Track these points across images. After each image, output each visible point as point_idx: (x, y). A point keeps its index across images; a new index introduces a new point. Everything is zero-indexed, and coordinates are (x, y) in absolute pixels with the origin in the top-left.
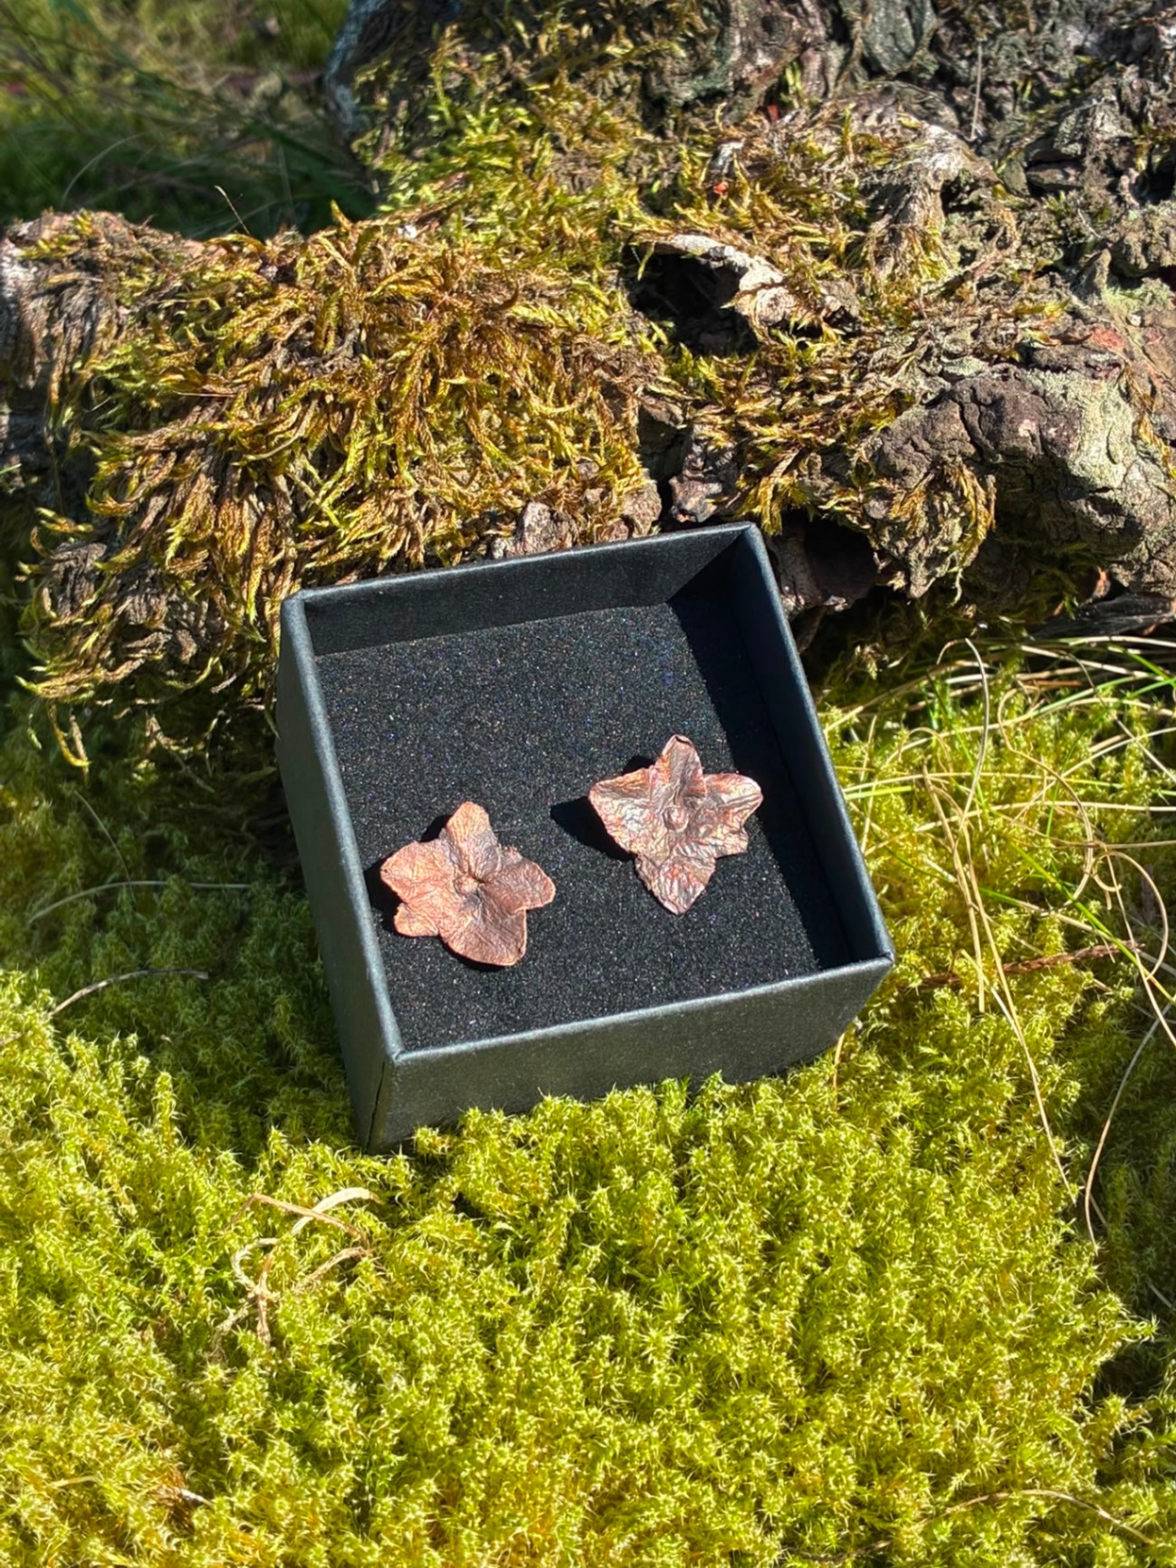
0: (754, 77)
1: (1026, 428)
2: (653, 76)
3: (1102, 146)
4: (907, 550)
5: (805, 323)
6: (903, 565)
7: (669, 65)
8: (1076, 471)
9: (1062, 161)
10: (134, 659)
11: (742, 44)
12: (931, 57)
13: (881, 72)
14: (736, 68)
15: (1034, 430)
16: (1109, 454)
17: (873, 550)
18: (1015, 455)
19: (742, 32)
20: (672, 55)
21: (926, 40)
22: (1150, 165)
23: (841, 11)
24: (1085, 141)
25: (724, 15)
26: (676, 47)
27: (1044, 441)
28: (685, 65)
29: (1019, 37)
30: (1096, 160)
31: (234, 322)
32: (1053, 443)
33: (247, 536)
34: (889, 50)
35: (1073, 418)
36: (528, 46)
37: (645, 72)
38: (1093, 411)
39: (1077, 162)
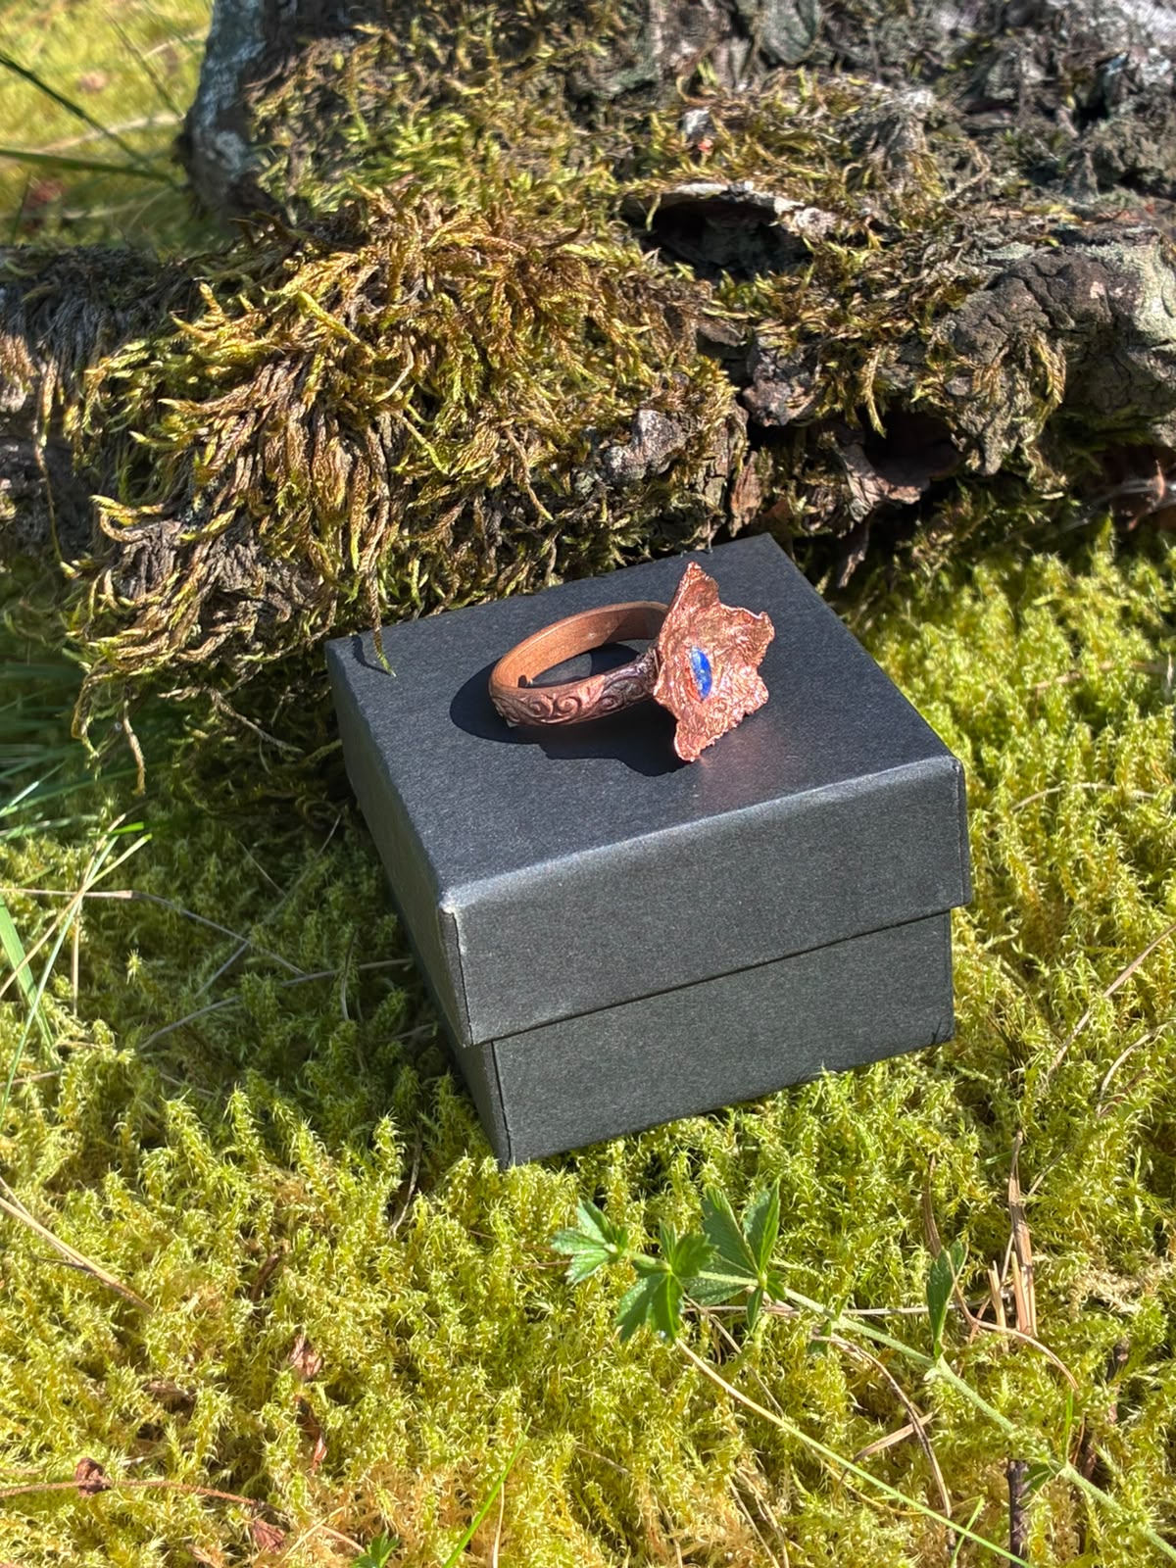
0: (681, 66)
1: (1096, 290)
2: (577, 75)
3: (1029, 90)
4: (986, 426)
5: (852, 232)
6: (978, 443)
7: (593, 64)
8: (1141, 327)
9: (995, 106)
10: (218, 634)
11: (663, 38)
12: (825, 45)
13: (780, 63)
14: (661, 59)
15: (1102, 292)
16: (1167, 310)
17: (951, 431)
18: (1085, 318)
19: (662, 25)
20: (592, 53)
21: (819, 30)
22: (1078, 101)
23: (737, 9)
24: (1017, 86)
25: (646, 13)
26: (597, 47)
27: (1111, 300)
28: (608, 63)
29: (902, 22)
30: (1027, 102)
31: (297, 281)
32: (1121, 301)
33: (342, 484)
34: (783, 43)
35: (1133, 279)
36: (443, 61)
37: (568, 73)
38: (1148, 271)
39: (1009, 105)
